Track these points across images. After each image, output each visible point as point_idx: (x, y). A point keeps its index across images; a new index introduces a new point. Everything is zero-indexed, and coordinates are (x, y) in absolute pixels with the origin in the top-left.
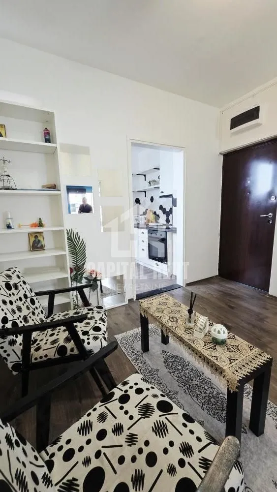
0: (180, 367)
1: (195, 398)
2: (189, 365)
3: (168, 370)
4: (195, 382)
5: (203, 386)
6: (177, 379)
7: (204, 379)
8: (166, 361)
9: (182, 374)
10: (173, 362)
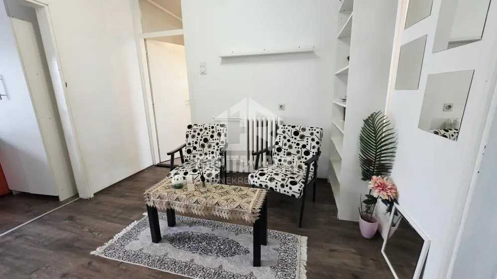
0: (222, 247)
1: (199, 234)
2: (216, 254)
3: (229, 240)
4: (204, 243)
5: (197, 245)
6: (219, 238)
7: (198, 250)
8: (238, 245)
9: (217, 244)
10: (231, 248)
